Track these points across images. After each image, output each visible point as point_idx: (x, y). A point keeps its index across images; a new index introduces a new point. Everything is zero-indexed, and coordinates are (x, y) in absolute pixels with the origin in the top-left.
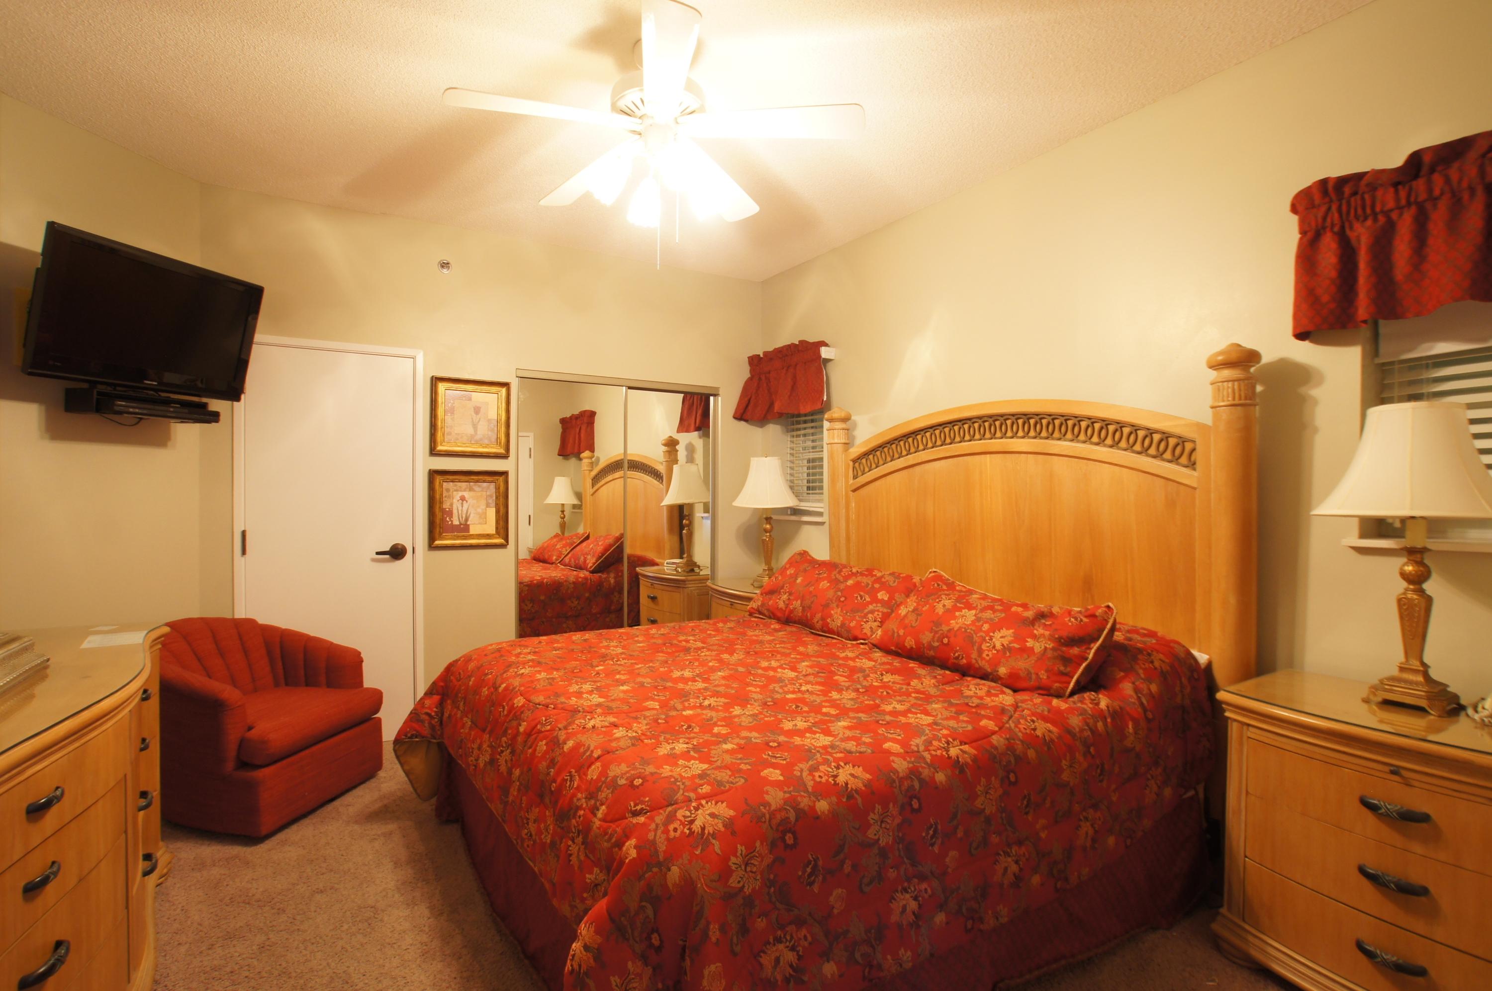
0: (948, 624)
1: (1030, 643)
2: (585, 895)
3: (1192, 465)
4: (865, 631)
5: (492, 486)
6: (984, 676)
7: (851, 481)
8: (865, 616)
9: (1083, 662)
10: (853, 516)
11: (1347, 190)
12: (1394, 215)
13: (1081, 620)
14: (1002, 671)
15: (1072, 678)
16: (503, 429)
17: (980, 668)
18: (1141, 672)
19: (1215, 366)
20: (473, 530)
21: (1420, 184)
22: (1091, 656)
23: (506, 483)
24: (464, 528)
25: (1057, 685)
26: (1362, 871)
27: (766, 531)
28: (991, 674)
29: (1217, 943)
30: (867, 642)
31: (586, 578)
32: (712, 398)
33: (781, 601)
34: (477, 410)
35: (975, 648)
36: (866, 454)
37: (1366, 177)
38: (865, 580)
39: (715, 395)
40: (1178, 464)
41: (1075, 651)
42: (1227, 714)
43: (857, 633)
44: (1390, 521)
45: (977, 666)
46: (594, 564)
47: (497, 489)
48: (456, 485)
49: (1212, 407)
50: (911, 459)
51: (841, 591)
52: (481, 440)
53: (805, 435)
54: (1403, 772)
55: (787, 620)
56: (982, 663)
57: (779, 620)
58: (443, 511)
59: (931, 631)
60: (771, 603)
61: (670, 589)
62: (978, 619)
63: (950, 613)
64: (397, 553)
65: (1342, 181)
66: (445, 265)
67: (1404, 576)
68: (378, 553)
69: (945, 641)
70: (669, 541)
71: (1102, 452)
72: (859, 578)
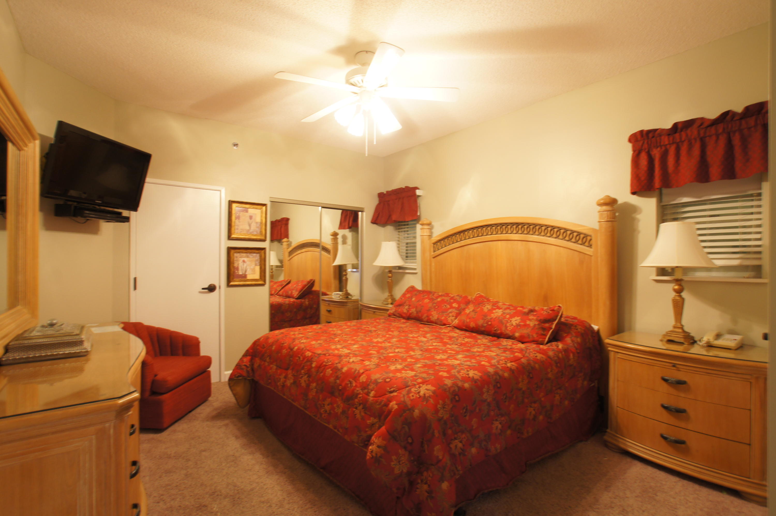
0: (490, 316)
1: (528, 322)
2: (367, 429)
3: (590, 246)
4: (449, 321)
5: (258, 255)
6: (508, 337)
7: (432, 253)
8: (448, 314)
9: (551, 330)
10: (433, 270)
11: (651, 135)
12: (668, 147)
13: (549, 312)
14: (517, 335)
15: (546, 336)
16: (264, 227)
17: (507, 334)
18: (573, 333)
19: (600, 205)
20: (249, 277)
21: (677, 135)
22: (553, 327)
23: (265, 253)
24: (244, 277)
25: (541, 340)
26: (663, 406)
27: (389, 277)
28: (512, 336)
29: (606, 444)
30: (450, 326)
31: (294, 302)
32: (360, 213)
33: (405, 309)
34: (251, 217)
35: (504, 325)
36: (440, 241)
37: (658, 131)
38: (446, 298)
39: (362, 211)
40: (585, 246)
41: (547, 325)
42: (609, 349)
43: (445, 322)
44: (667, 269)
45: (505, 333)
46: (298, 294)
47: (261, 256)
48: (240, 255)
49: (599, 222)
50: (463, 243)
51: (436, 303)
52: (253, 232)
53: (404, 231)
54: (678, 366)
55: (409, 318)
56: (507, 332)
57: (404, 318)
58: (234, 267)
59: (483, 319)
60: (400, 310)
61: (338, 306)
62: (504, 313)
63: (491, 311)
64: (211, 289)
65: (649, 132)
66: (236, 145)
67: (675, 290)
68: (203, 289)
69: (490, 323)
70: (334, 283)
71: (552, 240)
72: (443, 298)
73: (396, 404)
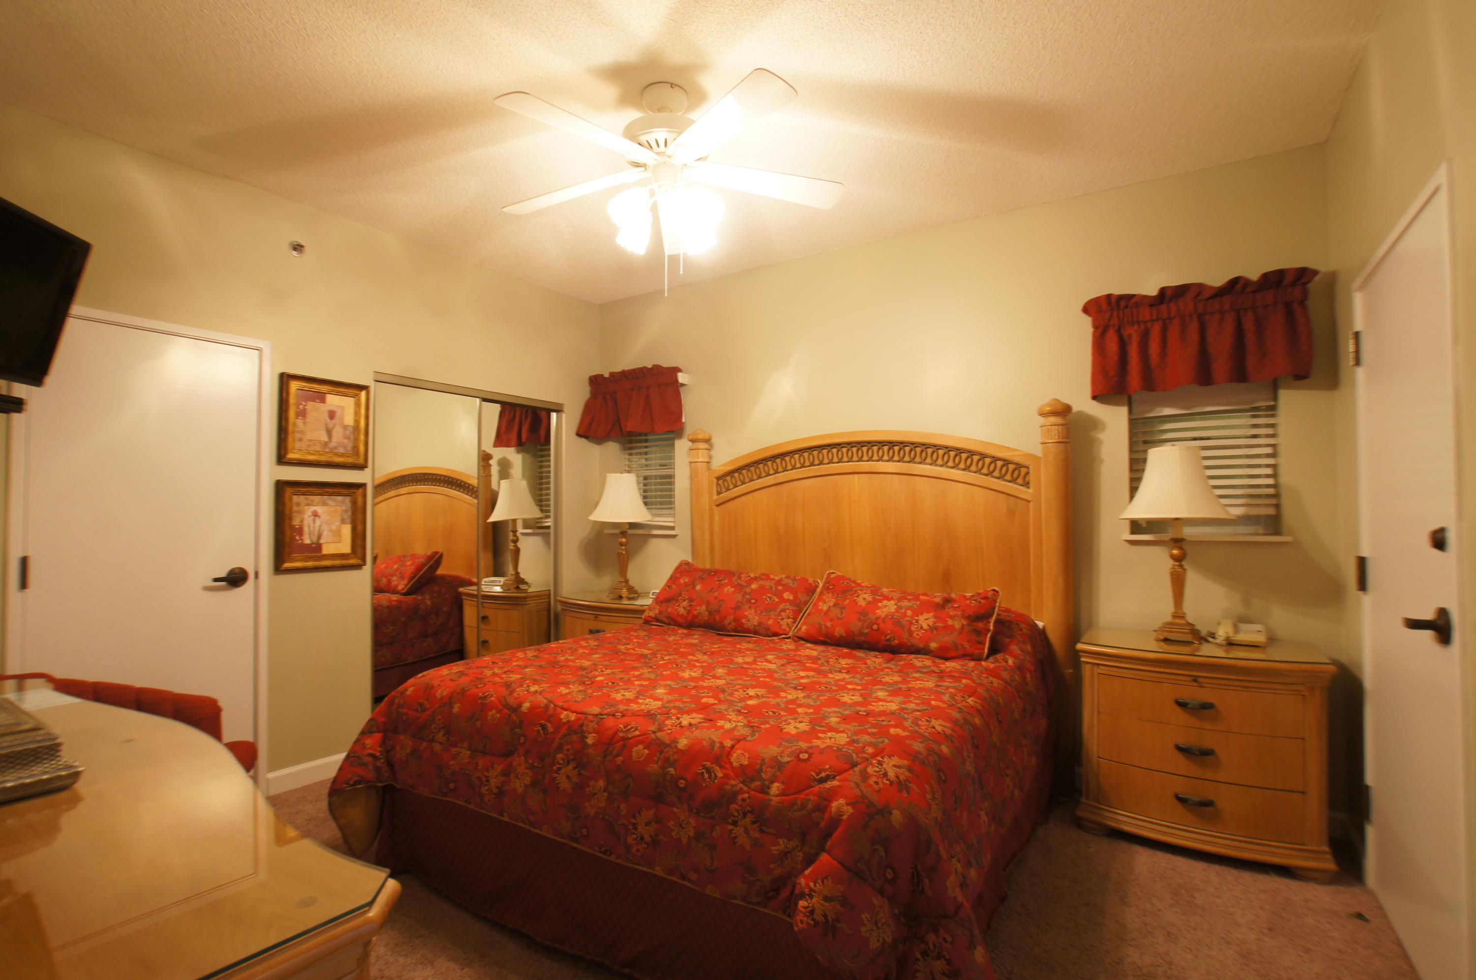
0: (875, 614)
1: (950, 622)
3: (1027, 484)
4: (783, 627)
5: (348, 500)
6: (917, 651)
7: (715, 497)
8: (779, 614)
9: (988, 633)
10: (717, 529)
11: (1123, 304)
12: (1149, 324)
13: (980, 602)
14: (933, 645)
15: (985, 645)
16: (362, 437)
17: (913, 645)
18: (1018, 637)
19: (1043, 414)
20: (327, 550)
21: (1163, 307)
22: (992, 628)
23: (364, 496)
24: (317, 547)
25: (977, 651)
26: (1179, 749)
27: (621, 544)
28: (924, 649)
30: (788, 636)
32: (554, 416)
33: (681, 608)
34: (332, 415)
35: (905, 630)
36: (730, 473)
37: (1136, 297)
38: (767, 584)
39: (557, 411)
40: (1016, 484)
41: (981, 625)
42: (1083, 659)
43: (776, 630)
44: (1140, 522)
45: (909, 644)
46: (406, 585)
47: (354, 503)
48: (307, 499)
49: (1042, 443)
50: (781, 477)
51: (749, 594)
52: (336, 448)
54: (1200, 680)
55: (691, 624)
56: (914, 642)
57: (680, 626)
58: (292, 527)
59: (859, 620)
60: (670, 610)
61: (506, 607)
62: (900, 608)
63: (874, 604)
64: (236, 579)
65: (1121, 298)
66: (298, 247)
67: (1174, 558)
68: (216, 580)
69: (875, 627)
72: (761, 582)
73: (848, 804)
